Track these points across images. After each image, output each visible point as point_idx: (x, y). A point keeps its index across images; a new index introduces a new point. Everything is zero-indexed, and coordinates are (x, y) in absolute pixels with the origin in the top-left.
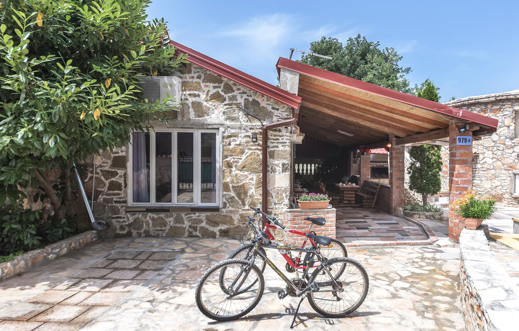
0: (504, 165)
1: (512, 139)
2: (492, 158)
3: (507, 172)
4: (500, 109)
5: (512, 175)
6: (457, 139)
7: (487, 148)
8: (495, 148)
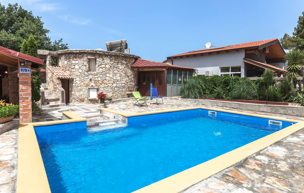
0: (84, 84)
1: (87, 72)
2: (80, 81)
3: (86, 88)
4: (82, 57)
5: (88, 89)
6: (20, 69)
7: (77, 76)
8: (81, 76)
